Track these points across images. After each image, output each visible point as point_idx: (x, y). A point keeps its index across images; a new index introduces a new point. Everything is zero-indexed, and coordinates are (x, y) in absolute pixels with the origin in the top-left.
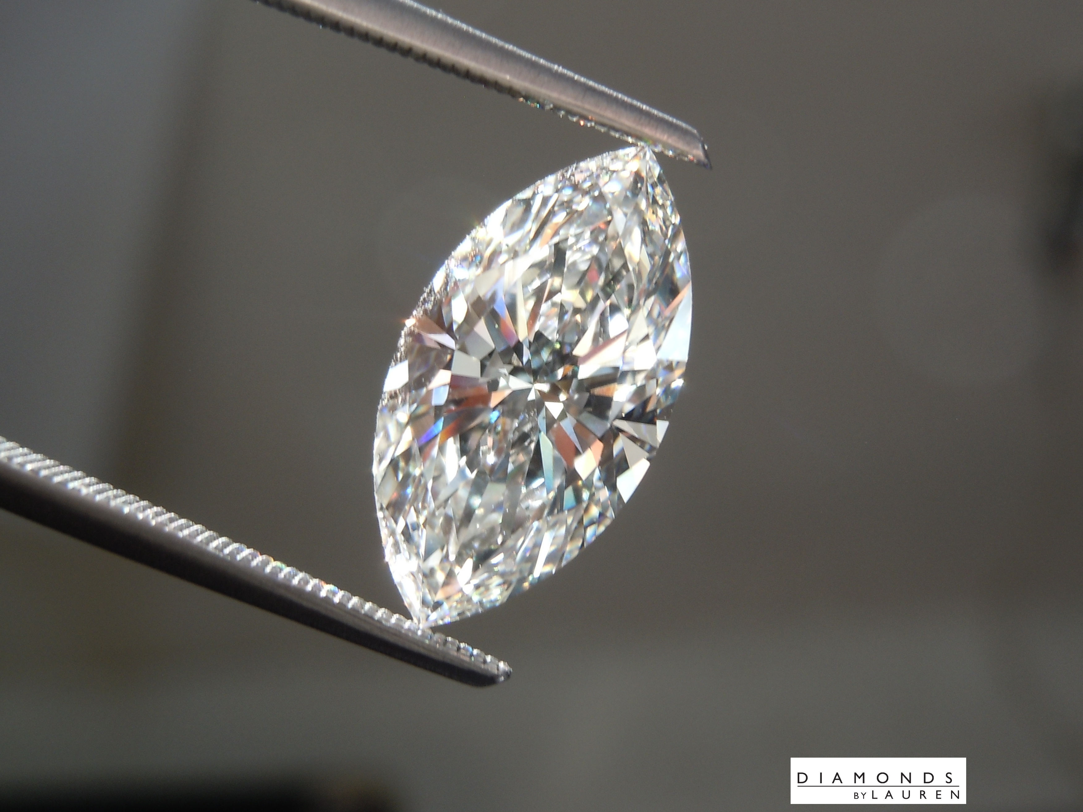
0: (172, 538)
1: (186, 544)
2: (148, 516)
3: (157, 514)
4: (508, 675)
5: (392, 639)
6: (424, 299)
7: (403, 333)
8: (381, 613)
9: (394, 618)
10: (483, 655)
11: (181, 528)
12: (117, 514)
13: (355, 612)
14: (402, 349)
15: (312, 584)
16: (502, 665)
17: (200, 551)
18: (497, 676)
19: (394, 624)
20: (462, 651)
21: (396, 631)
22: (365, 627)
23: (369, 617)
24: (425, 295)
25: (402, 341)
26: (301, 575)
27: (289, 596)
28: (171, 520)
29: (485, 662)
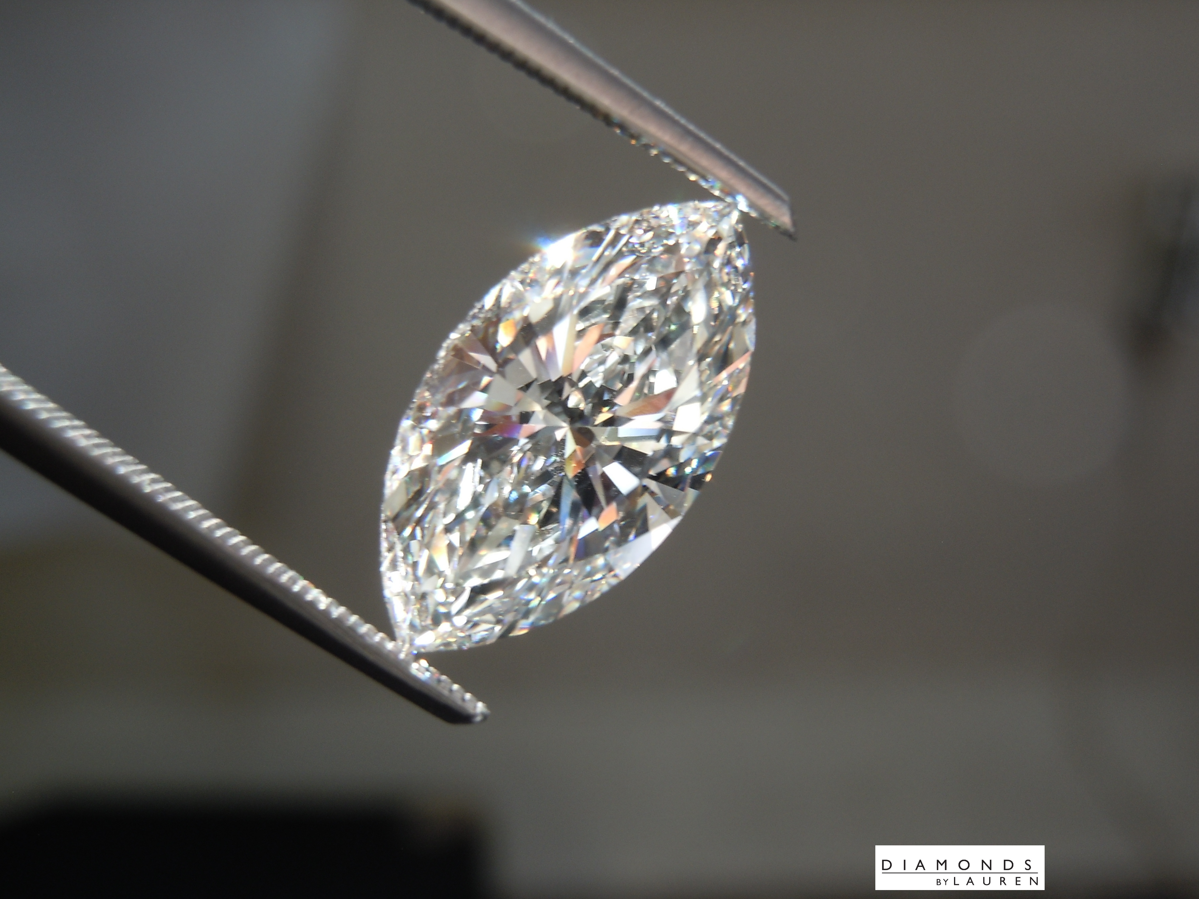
0: (162, 508)
1: (176, 517)
2: (144, 481)
3: (154, 481)
4: (484, 717)
5: (371, 657)
6: (474, 314)
8: (365, 628)
9: (379, 637)
10: (462, 691)
11: (175, 500)
12: (109, 472)
13: (339, 622)
14: (442, 362)
15: (300, 585)
16: (480, 707)
17: (190, 528)
18: (474, 717)
19: (377, 643)
20: (443, 684)
21: (377, 650)
22: (347, 641)
23: (352, 630)
25: (442, 353)
26: (291, 573)
28: (167, 490)
29: (463, 700)
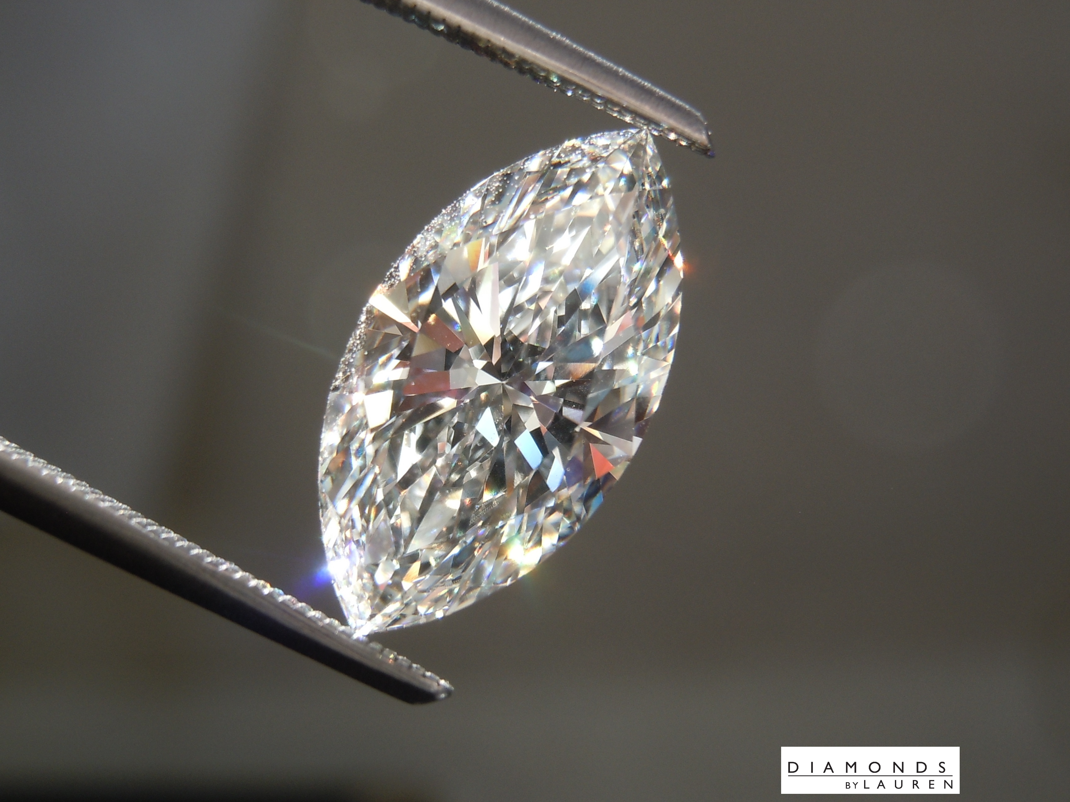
4: (448, 692)
6: (391, 274)
7: (365, 309)
16: (443, 683)
18: (438, 693)
19: (327, 626)
24: (393, 270)
25: (362, 318)
27: (214, 582)
